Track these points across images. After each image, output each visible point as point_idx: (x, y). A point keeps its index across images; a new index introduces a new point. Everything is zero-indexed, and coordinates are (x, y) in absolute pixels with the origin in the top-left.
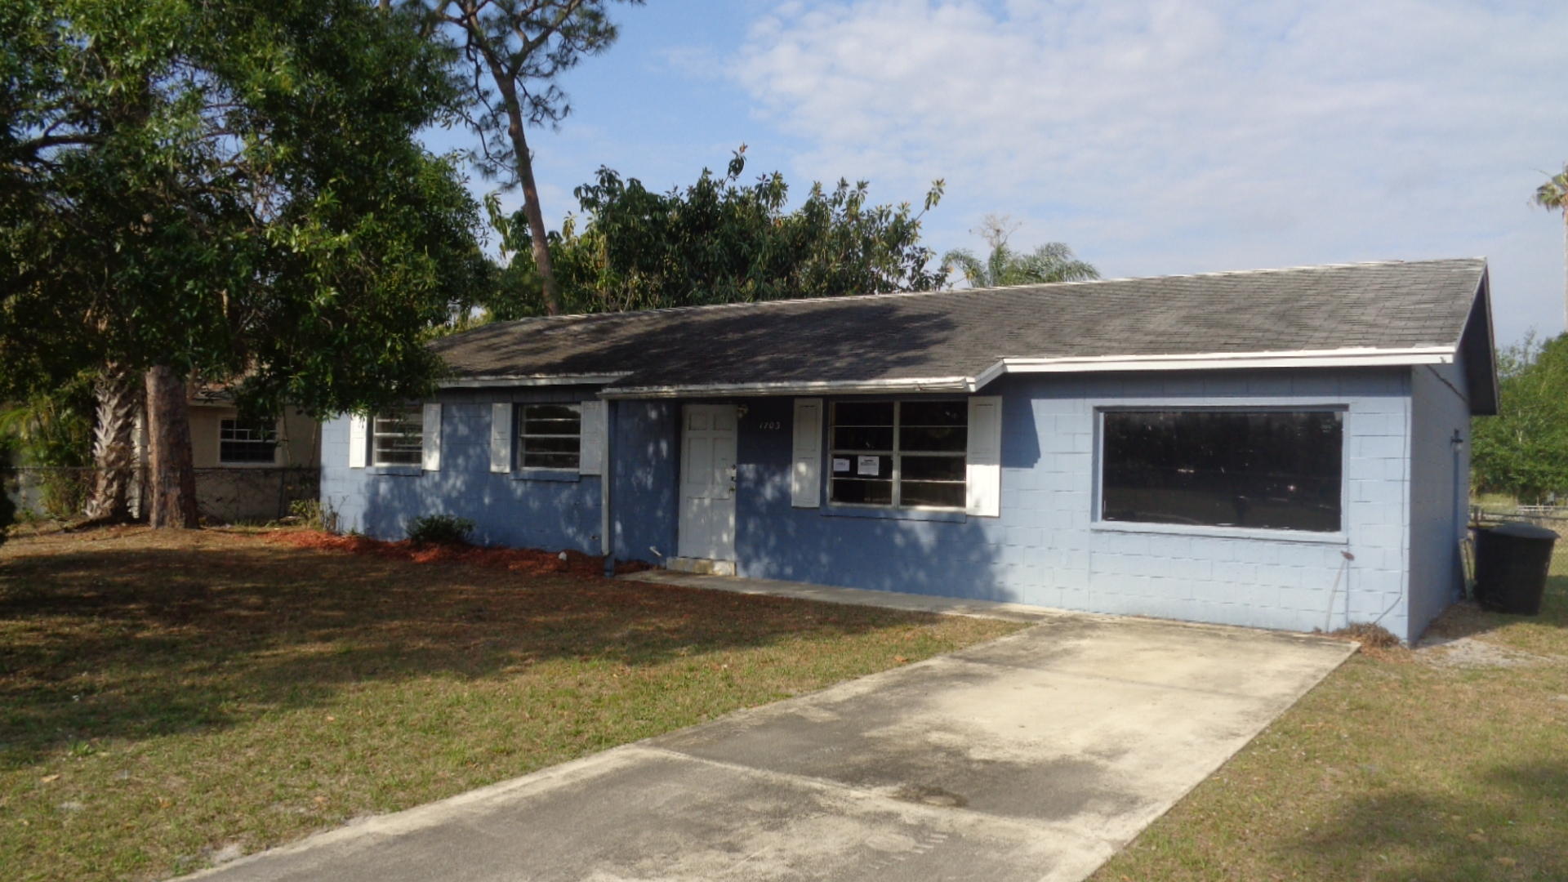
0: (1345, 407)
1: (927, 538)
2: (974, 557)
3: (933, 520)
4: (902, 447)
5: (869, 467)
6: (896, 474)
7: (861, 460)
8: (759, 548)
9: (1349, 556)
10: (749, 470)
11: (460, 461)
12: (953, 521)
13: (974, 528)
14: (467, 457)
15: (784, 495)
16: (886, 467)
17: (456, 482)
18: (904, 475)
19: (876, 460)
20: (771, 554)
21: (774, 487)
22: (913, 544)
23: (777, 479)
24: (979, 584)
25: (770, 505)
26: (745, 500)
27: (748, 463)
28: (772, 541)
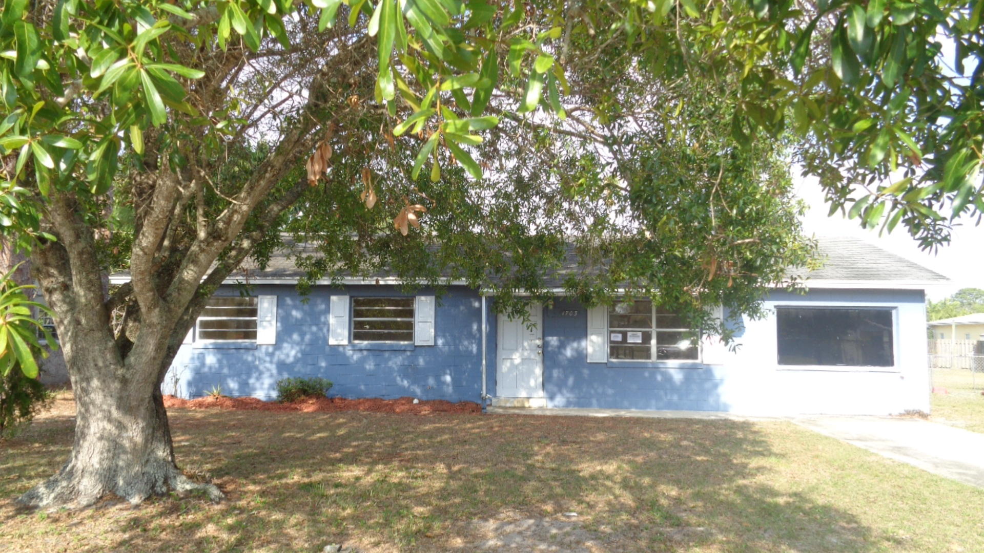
0: (895, 308)
1: (677, 376)
2: (708, 385)
3: (682, 368)
4: (658, 326)
5: (634, 338)
6: (654, 342)
7: (629, 334)
8: (561, 385)
9: (902, 378)
10: (554, 341)
11: (296, 337)
12: (694, 367)
13: (707, 372)
14: (302, 335)
15: (581, 356)
16: (647, 338)
18: (658, 342)
19: (640, 334)
20: (572, 390)
21: (572, 349)
22: (668, 379)
23: (575, 345)
24: (711, 400)
25: (570, 360)
26: (549, 358)
27: (552, 336)
28: (571, 381)
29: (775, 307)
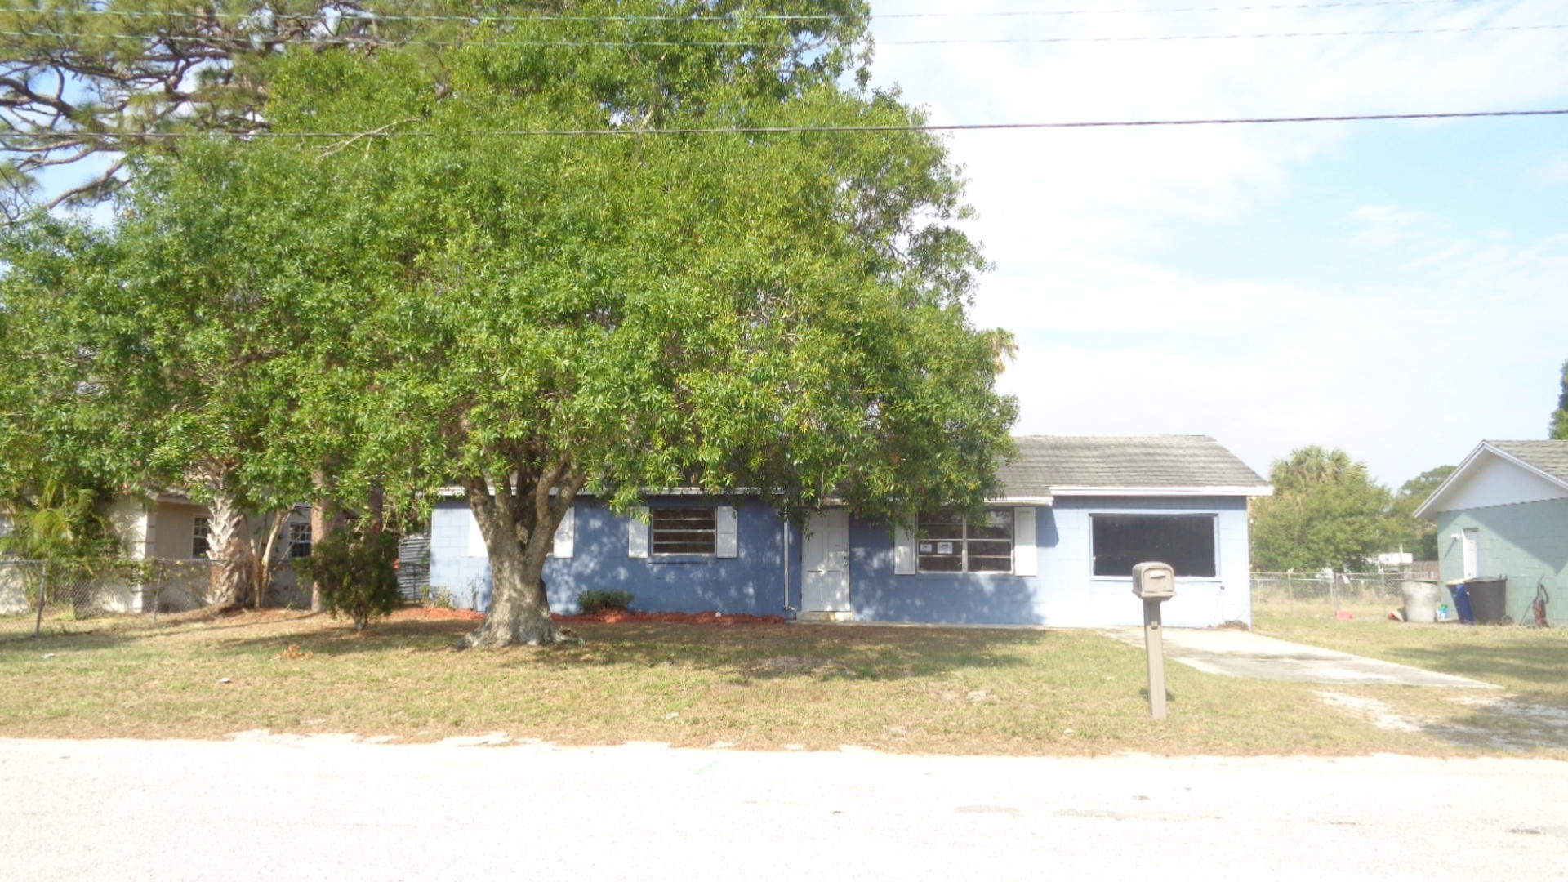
0: (1216, 515)
1: (989, 588)
2: (1020, 597)
3: (993, 578)
4: (969, 536)
5: (945, 549)
6: (964, 552)
7: (939, 544)
8: (868, 600)
9: (1222, 588)
10: (860, 552)
11: (594, 548)
12: (1005, 578)
13: (1020, 582)
14: (602, 545)
15: (888, 567)
16: (957, 548)
17: (590, 564)
18: (970, 553)
19: (951, 544)
20: (880, 601)
21: (880, 560)
22: (979, 590)
23: (882, 555)
24: (1024, 613)
25: (877, 571)
26: (855, 570)
27: (859, 546)
28: (879, 593)
29: (1090, 515)
